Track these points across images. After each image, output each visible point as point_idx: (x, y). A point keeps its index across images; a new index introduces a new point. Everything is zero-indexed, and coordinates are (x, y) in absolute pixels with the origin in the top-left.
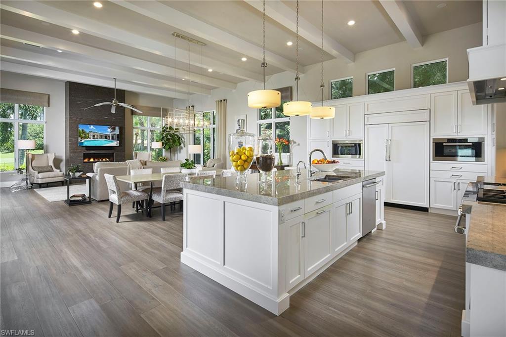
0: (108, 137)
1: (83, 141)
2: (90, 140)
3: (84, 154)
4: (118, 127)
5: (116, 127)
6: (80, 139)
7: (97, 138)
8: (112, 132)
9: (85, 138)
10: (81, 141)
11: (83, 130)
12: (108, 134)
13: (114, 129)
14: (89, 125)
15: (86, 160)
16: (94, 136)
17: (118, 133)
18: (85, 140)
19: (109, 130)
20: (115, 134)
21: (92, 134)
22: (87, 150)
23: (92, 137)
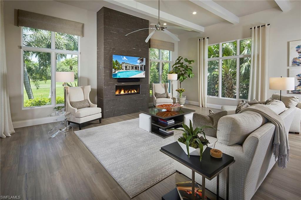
0: (137, 68)
1: (116, 73)
2: (122, 71)
3: (116, 86)
4: (145, 58)
5: (144, 58)
6: (113, 70)
7: (129, 69)
8: (141, 63)
9: (119, 69)
10: (115, 72)
11: (116, 61)
12: (138, 65)
13: (142, 60)
14: (122, 55)
15: (117, 93)
16: (126, 67)
17: (145, 65)
18: (119, 71)
19: (139, 61)
20: (143, 65)
21: (124, 65)
22: (119, 82)
23: (124, 68)
